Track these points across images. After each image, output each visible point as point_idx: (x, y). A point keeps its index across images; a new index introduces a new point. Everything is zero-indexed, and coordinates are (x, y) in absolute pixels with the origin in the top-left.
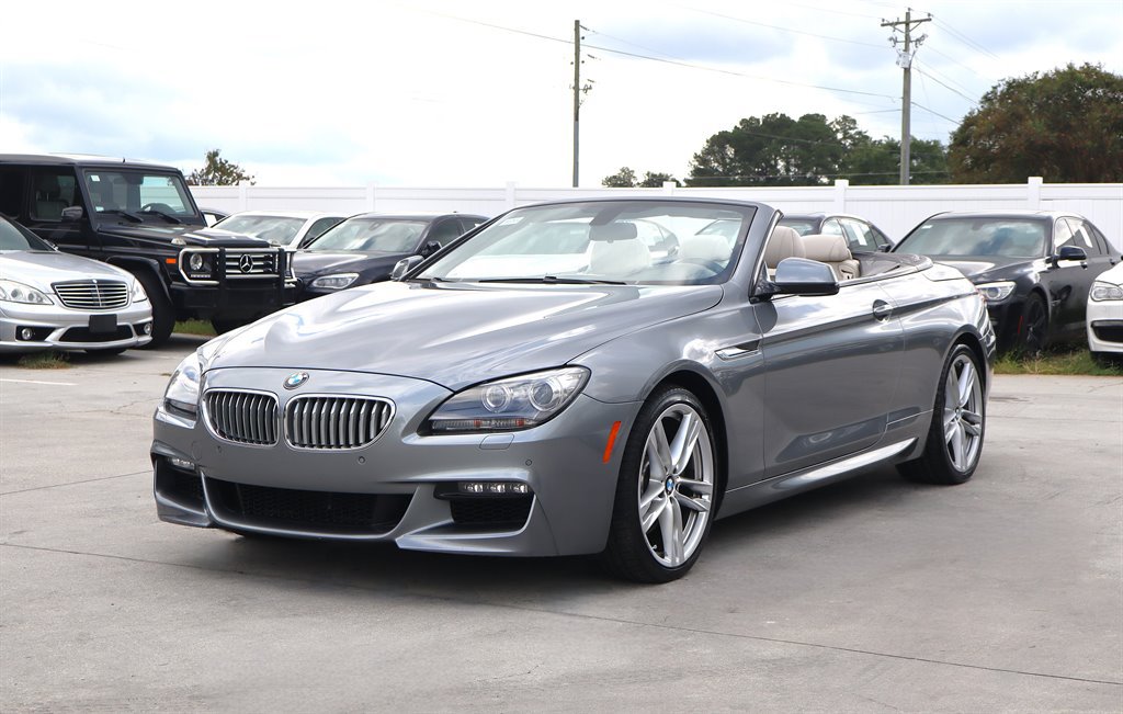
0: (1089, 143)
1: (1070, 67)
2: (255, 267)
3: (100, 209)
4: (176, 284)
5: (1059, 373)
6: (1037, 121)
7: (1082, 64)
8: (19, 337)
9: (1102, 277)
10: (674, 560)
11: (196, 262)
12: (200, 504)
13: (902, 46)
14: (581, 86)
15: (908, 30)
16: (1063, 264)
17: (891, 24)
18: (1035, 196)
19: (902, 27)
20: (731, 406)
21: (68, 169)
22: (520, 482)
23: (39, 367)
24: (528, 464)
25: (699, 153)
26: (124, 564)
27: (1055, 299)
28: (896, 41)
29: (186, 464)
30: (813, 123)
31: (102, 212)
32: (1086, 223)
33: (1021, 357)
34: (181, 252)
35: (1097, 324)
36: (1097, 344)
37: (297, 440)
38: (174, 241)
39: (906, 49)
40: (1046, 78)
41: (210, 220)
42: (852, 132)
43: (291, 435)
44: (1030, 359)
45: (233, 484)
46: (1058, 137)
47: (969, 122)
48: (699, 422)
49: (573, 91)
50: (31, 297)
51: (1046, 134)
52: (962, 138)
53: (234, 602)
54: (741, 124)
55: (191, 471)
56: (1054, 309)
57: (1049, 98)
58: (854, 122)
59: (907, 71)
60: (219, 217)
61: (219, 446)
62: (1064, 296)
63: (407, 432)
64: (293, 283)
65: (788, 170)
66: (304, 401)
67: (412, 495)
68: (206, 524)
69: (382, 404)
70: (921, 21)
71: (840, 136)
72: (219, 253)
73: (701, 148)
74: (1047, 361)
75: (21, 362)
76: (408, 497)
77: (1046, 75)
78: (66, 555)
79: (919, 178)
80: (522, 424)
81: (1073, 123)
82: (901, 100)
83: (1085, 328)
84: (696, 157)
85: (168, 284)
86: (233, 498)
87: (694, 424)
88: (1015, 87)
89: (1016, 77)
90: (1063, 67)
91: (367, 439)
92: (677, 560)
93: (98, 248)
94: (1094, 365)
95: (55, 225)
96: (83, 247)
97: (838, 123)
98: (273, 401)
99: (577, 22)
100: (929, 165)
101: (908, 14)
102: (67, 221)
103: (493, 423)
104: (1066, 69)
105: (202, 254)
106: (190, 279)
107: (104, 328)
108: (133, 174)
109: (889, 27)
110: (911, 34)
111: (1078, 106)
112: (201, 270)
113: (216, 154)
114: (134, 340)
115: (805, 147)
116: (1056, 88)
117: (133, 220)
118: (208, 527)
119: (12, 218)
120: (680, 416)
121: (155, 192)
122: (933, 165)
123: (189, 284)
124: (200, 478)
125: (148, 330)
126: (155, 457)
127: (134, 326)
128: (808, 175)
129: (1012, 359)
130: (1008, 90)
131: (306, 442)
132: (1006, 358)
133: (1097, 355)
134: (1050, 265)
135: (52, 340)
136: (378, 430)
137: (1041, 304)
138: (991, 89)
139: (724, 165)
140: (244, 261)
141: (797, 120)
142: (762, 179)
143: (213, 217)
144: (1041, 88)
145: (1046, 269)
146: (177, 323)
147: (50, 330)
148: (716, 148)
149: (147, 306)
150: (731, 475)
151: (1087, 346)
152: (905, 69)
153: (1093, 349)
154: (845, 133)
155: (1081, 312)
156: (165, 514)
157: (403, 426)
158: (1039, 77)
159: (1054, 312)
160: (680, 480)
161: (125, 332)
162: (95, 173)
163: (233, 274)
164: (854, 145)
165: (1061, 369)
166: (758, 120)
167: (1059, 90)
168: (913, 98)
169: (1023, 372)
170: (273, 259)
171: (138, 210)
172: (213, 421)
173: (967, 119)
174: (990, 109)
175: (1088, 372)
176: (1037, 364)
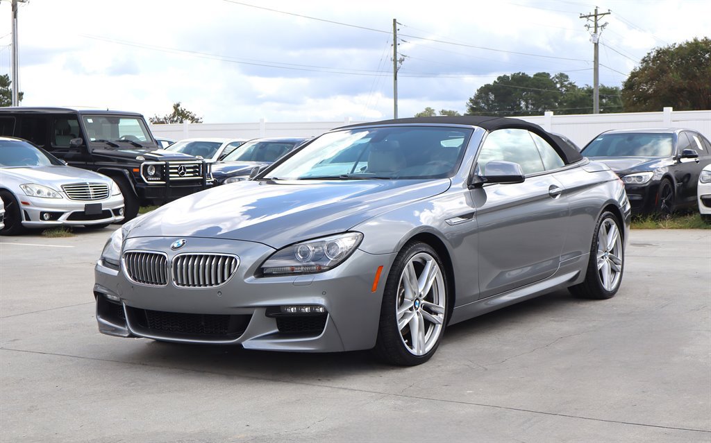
0: (707, 86)
1: (695, 40)
2: (188, 173)
3: (93, 139)
4: (139, 184)
5: (681, 228)
6: (675, 74)
7: (703, 38)
8: (42, 218)
9: (706, 168)
10: (418, 352)
11: (151, 170)
12: (123, 323)
13: (593, 29)
14: (398, 59)
15: (596, 20)
16: (684, 160)
17: (586, 17)
18: (668, 119)
19: (593, 18)
20: (456, 254)
21: (74, 115)
22: (321, 306)
23: (54, 236)
24: (324, 294)
25: (473, 98)
26: (71, 360)
27: (678, 182)
28: (589, 27)
29: (115, 298)
30: (542, 79)
31: (95, 141)
32: (699, 135)
33: (657, 219)
34: (142, 164)
35: (703, 197)
36: (704, 210)
37: (180, 282)
38: (138, 158)
39: (596, 32)
40: (681, 47)
41: (165, 144)
42: (566, 83)
43: (176, 279)
44: (664, 219)
45: (143, 310)
46: (688, 83)
47: (634, 75)
48: (437, 266)
49: (393, 62)
50: (49, 194)
51: (681, 81)
52: (630, 85)
53: (133, 384)
54: (498, 79)
55: (118, 302)
56: (678, 188)
57: (682, 59)
58: (567, 77)
59: (596, 45)
60: (170, 143)
61: (133, 286)
62: (686, 180)
63: (247, 275)
64: (212, 182)
65: (527, 107)
66: (183, 257)
67: (252, 315)
68: (127, 335)
69: (232, 258)
70: (604, 14)
71: (558, 86)
72: (165, 165)
73: (474, 95)
74: (674, 220)
75: (43, 233)
76: (250, 316)
77: (681, 45)
78: (37, 354)
79: (606, 109)
80: (320, 269)
81: (698, 74)
82: (593, 63)
83: (697, 200)
84: (471, 100)
85: (135, 184)
86: (143, 319)
87: (433, 268)
88: (662, 53)
89: (662, 47)
90: (691, 40)
91: (223, 280)
92: (421, 352)
93: (92, 163)
94: (702, 222)
95: (67, 150)
96: (84, 163)
97: (557, 78)
98: (165, 258)
99: (395, 20)
100: (613, 101)
101: (596, 10)
102: (73, 147)
103: (302, 268)
104: (693, 41)
105: (155, 166)
106: (148, 181)
107: (94, 212)
108: (113, 118)
109: (585, 18)
110: (598, 22)
111: (701, 64)
112: (155, 176)
113: (178, 105)
114: (113, 218)
115: (538, 93)
116: (686, 53)
117: (114, 146)
118: (128, 337)
119: (39, 146)
120: (425, 261)
121: (127, 128)
122: (615, 102)
123: (147, 184)
124: (123, 306)
125: (121, 212)
126: (96, 293)
127: (113, 210)
128: (540, 110)
129: (652, 220)
130: (657, 55)
131: (185, 283)
132: (648, 220)
133: (704, 216)
134: (676, 161)
135: (62, 220)
136: (230, 274)
137: (670, 186)
138: (647, 55)
139: (488, 105)
140: (181, 169)
141: (532, 76)
142: (512, 113)
143: (167, 143)
144: (677, 53)
145: (673, 164)
146: (140, 208)
147: (60, 214)
148: (483, 95)
149: (121, 198)
150: (457, 297)
151: (698, 211)
152: (595, 44)
153: (702, 212)
154: (562, 84)
155: (694, 190)
156: (103, 328)
157: (245, 271)
158: (676, 46)
159: (678, 190)
160: (423, 302)
161: (107, 214)
162: (90, 118)
163: (174, 177)
164: (567, 91)
165: (683, 225)
166: (508, 77)
167: (689, 54)
168: (600, 61)
169: (659, 228)
170: (199, 168)
171: (118, 139)
172: (129, 271)
173: (632, 73)
174: (646, 67)
175: (699, 227)
176: (667, 223)
